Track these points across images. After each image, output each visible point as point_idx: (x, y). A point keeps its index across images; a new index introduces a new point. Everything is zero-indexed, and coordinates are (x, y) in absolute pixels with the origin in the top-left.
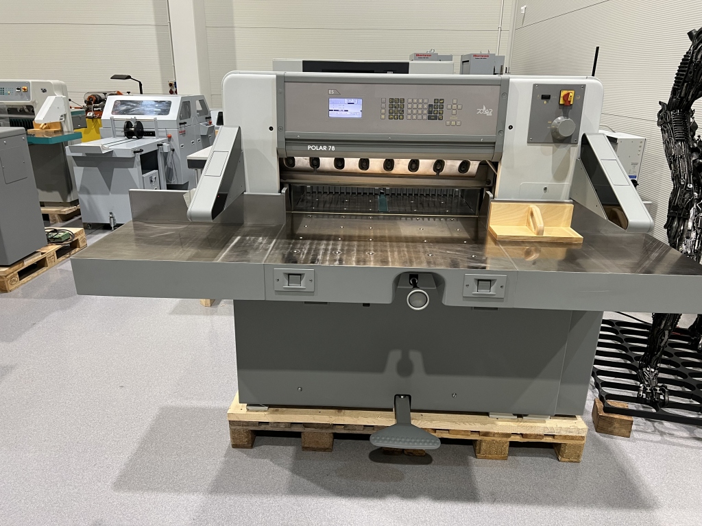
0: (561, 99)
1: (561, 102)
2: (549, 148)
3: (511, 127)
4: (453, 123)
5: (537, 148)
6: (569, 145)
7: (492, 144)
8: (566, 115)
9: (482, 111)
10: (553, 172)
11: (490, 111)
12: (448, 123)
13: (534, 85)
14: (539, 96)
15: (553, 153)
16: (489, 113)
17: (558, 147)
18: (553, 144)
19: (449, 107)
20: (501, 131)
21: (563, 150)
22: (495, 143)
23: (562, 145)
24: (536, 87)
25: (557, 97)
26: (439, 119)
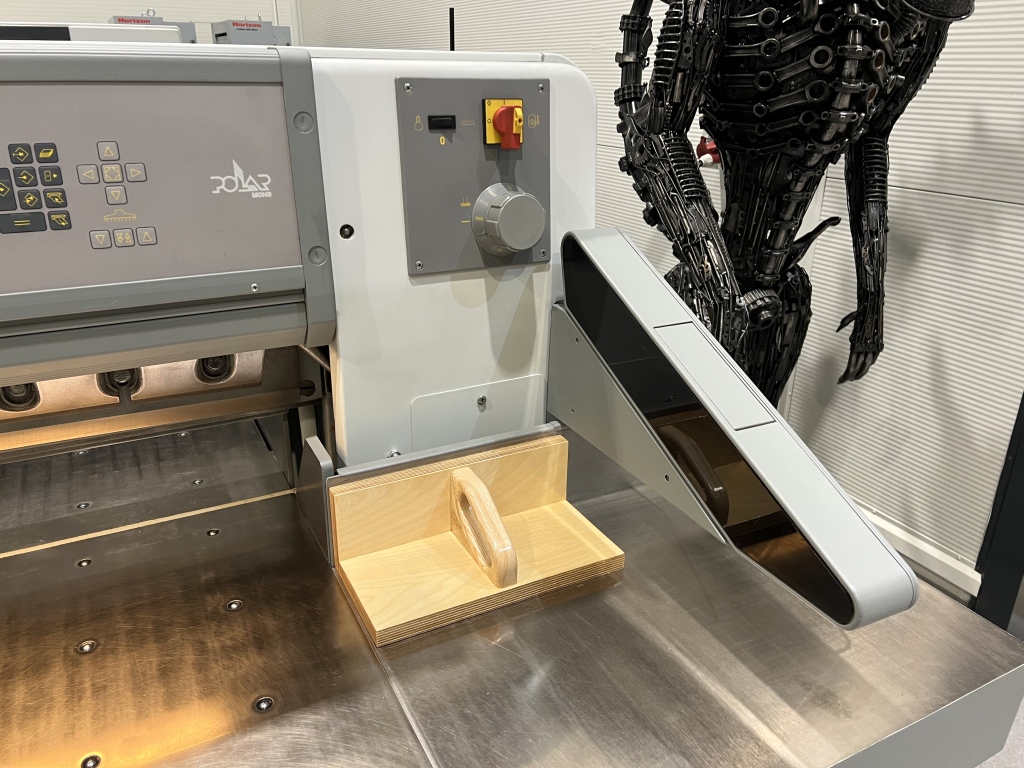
0: (490, 128)
1: (491, 139)
2: (475, 286)
3: (347, 231)
4: (125, 237)
5: (442, 288)
6: (529, 269)
7: (296, 298)
8: (509, 181)
9: (230, 184)
10: (495, 351)
11: (261, 181)
12: (100, 237)
13: (400, 83)
14: (421, 121)
15: (489, 298)
16: (259, 190)
17: (498, 277)
18: (486, 272)
19: (89, 173)
20: (317, 250)
21: (513, 283)
22: (303, 291)
23: (509, 270)
24: (408, 90)
25: (475, 123)
26: (56, 227)
